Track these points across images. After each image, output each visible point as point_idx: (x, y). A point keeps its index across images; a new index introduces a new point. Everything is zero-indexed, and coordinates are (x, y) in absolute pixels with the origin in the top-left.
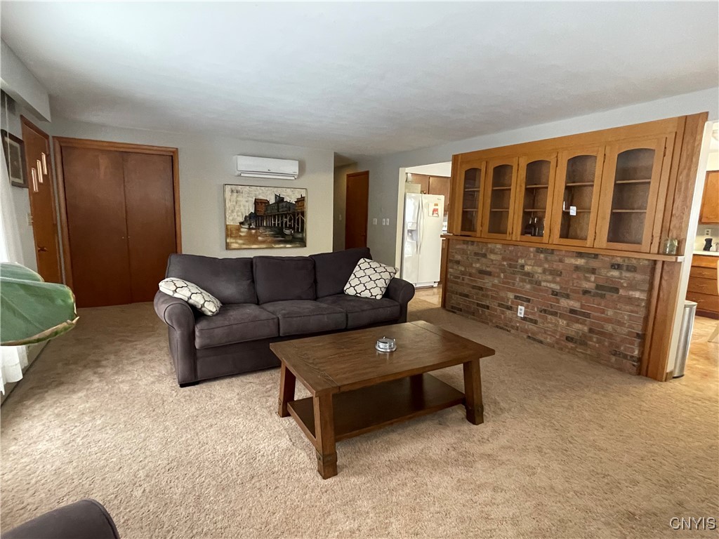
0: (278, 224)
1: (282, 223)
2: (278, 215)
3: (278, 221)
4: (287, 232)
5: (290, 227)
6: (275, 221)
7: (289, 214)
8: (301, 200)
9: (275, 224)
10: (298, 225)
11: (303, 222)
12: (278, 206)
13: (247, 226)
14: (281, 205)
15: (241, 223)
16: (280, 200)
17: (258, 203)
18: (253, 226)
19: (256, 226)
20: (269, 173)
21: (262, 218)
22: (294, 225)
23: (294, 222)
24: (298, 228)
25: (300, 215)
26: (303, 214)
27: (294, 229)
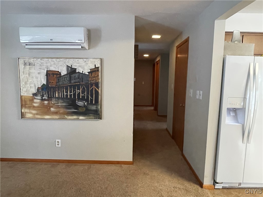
0: (71, 95)
1: (74, 95)
2: (71, 87)
3: (71, 92)
4: (80, 103)
5: (83, 99)
6: (67, 92)
7: (82, 85)
8: (95, 71)
9: (67, 95)
10: (92, 96)
11: (97, 93)
12: (70, 77)
13: (39, 97)
14: (73, 76)
15: (35, 95)
16: (72, 71)
17: (50, 74)
18: (45, 97)
19: (48, 97)
20: (52, 43)
21: (54, 89)
22: (88, 97)
23: (88, 93)
24: (92, 100)
25: (94, 87)
26: (97, 85)
27: (87, 100)
